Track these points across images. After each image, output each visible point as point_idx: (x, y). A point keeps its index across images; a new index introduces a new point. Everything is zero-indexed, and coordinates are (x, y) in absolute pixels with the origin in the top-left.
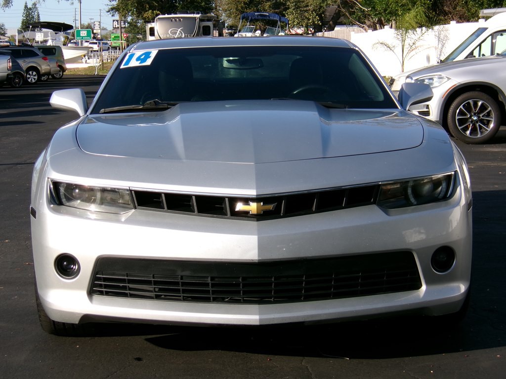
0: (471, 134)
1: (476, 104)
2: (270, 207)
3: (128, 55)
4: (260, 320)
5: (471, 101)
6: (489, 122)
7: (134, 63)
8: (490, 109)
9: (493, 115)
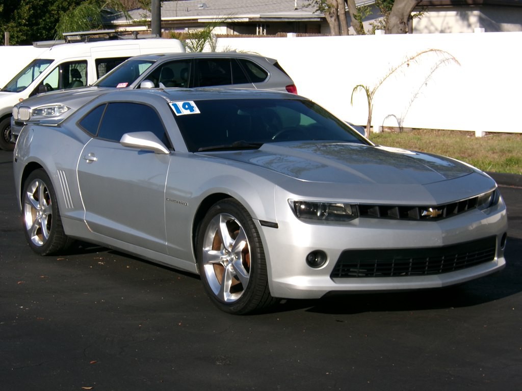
2: (440, 212)
3: (171, 104)
4: (443, 284)
7: (187, 112)
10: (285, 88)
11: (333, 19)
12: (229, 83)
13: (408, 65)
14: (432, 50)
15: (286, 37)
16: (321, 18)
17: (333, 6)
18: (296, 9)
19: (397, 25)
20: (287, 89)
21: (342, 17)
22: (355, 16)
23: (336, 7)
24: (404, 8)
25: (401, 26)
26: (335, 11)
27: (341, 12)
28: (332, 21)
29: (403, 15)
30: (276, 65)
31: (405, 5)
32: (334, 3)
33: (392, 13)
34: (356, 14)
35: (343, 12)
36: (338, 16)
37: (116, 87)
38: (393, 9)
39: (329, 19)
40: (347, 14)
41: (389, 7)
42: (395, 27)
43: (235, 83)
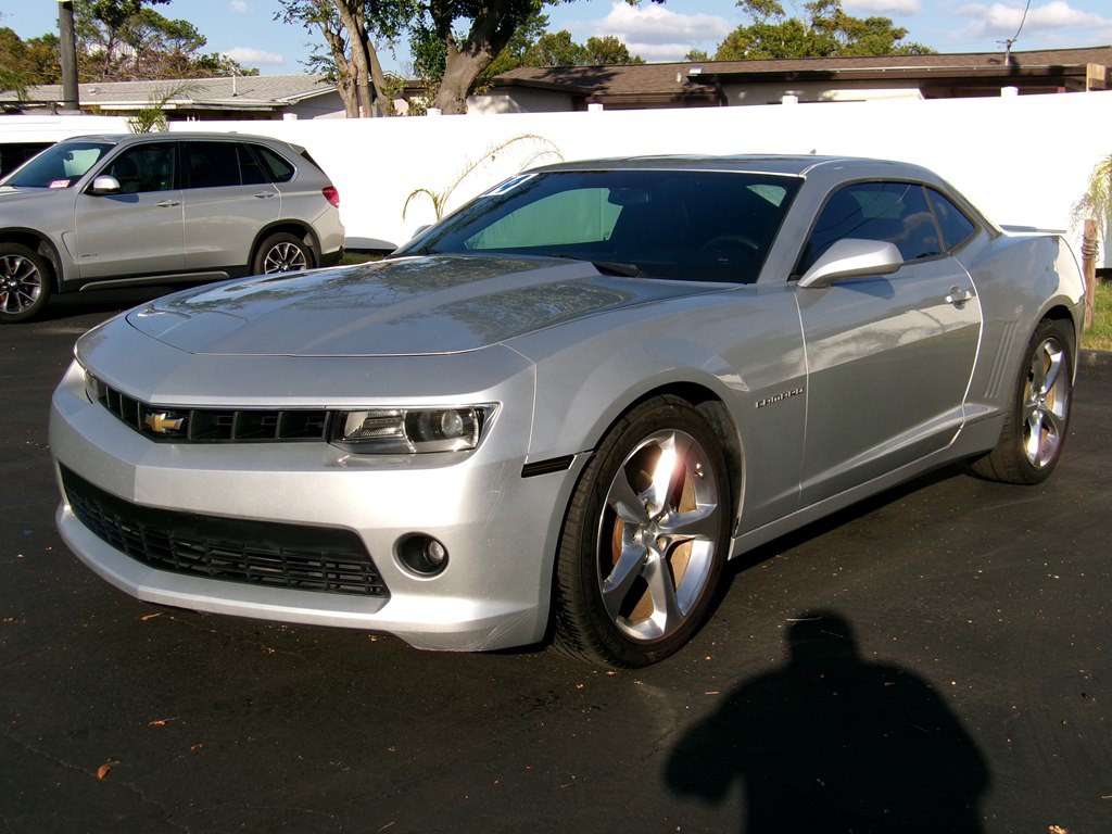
0: (8, 308)
1: (12, 263)
5: (6, 258)
6: (31, 288)
8: (35, 268)
9: (39, 277)
10: (321, 192)
11: (350, 95)
12: (239, 184)
13: (494, 157)
14: (527, 136)
15: (282, 119)
16: (273, 107)
17: (350, 76)
18: (235, 95)
19: (452, 102)
20: (325, 194)
21: (364, 91)
22: (383, 91)
23: (354, 77)
24: (462, 77)
25: (458, 104)
26: (352, 83)
27: (363, 83)
28: (348, 95)
29: (459, 88)
30: (305, 155)
31: (464, 73)
32: (352, 71)
33: (443, 85)
34: (383, 87)
35: (365, 84)
36: (357, 88)
37: (48, 187)
38: (443, 78)
39: (343, 94)
40: (371, 86)
41: (438, 77)
42: (449, 106)
43: (245, 183)
